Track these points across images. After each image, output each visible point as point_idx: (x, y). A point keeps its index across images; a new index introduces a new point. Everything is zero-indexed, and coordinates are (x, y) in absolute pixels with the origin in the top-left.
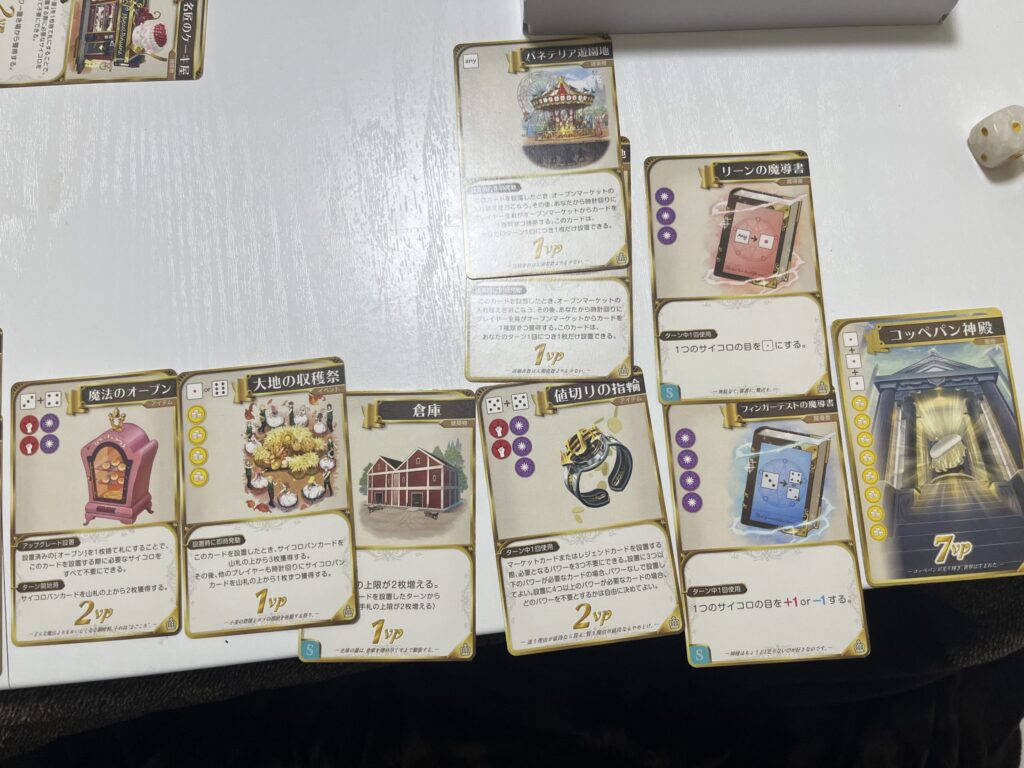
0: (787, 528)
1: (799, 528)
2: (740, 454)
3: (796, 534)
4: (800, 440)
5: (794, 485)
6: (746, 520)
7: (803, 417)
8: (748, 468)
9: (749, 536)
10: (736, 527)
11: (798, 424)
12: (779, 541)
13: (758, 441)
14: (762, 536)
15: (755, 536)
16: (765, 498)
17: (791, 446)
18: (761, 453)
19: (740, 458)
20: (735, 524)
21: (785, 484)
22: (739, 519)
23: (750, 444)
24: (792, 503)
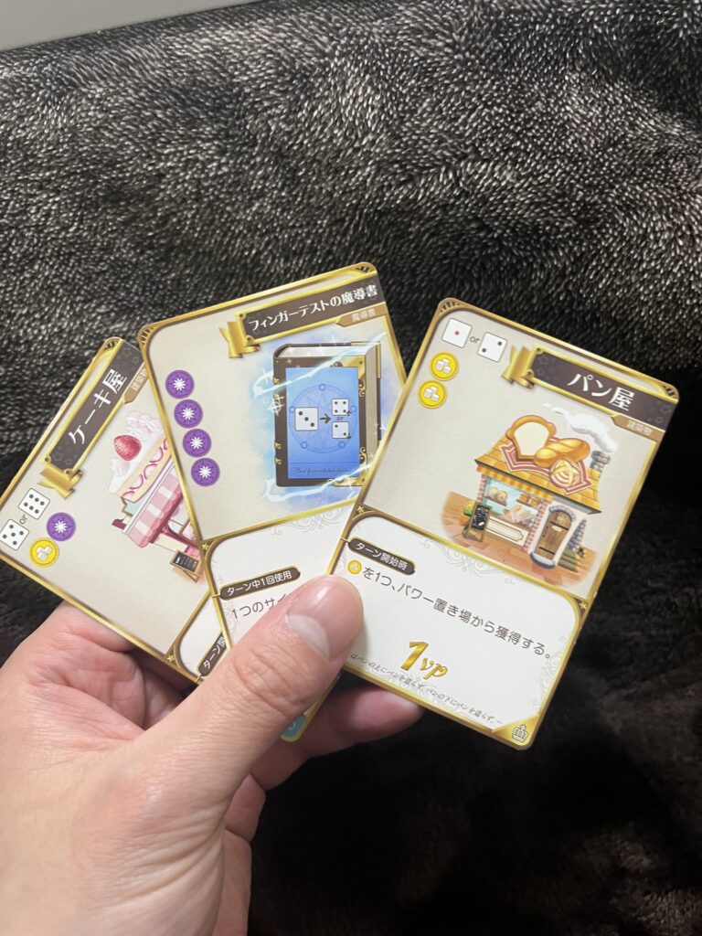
0: (340, 479)
1: (357, 476)
2: (258, 391)
3: (354, 485)
4: (338, 354)
5: (340, 419)
6: (284, 479)
7: (337, 319)
8: (273, 408)
9: (291, 500)
10: (271, 493)
11: (331, 330)
12: (331, 499)
13: (281, 367)
14: (309, 497)
15: (299, 498)
16: (304, 445)
17: (327, 365)
18: (288, 383)
19: (260, 397)
20: (269, 488)
21: (328, 419)
22: (274, 480)
23: (271, 374)
24: (341, 443)
